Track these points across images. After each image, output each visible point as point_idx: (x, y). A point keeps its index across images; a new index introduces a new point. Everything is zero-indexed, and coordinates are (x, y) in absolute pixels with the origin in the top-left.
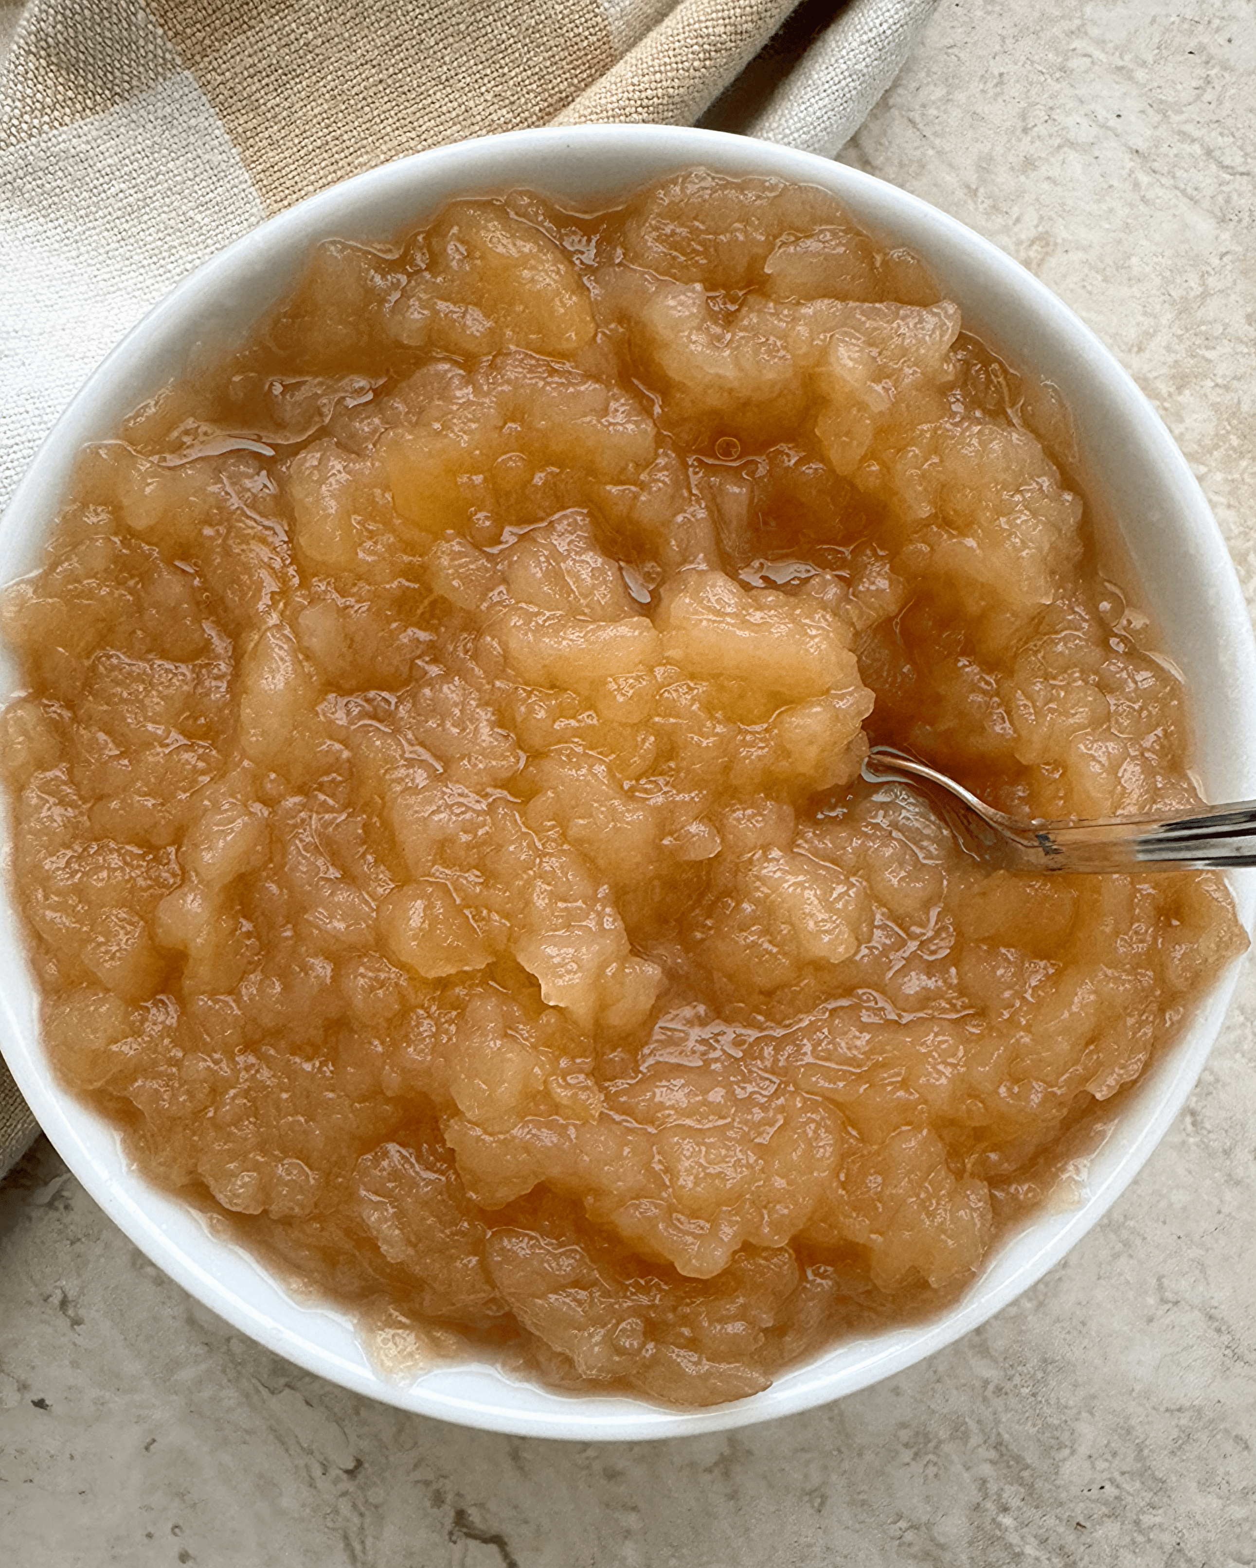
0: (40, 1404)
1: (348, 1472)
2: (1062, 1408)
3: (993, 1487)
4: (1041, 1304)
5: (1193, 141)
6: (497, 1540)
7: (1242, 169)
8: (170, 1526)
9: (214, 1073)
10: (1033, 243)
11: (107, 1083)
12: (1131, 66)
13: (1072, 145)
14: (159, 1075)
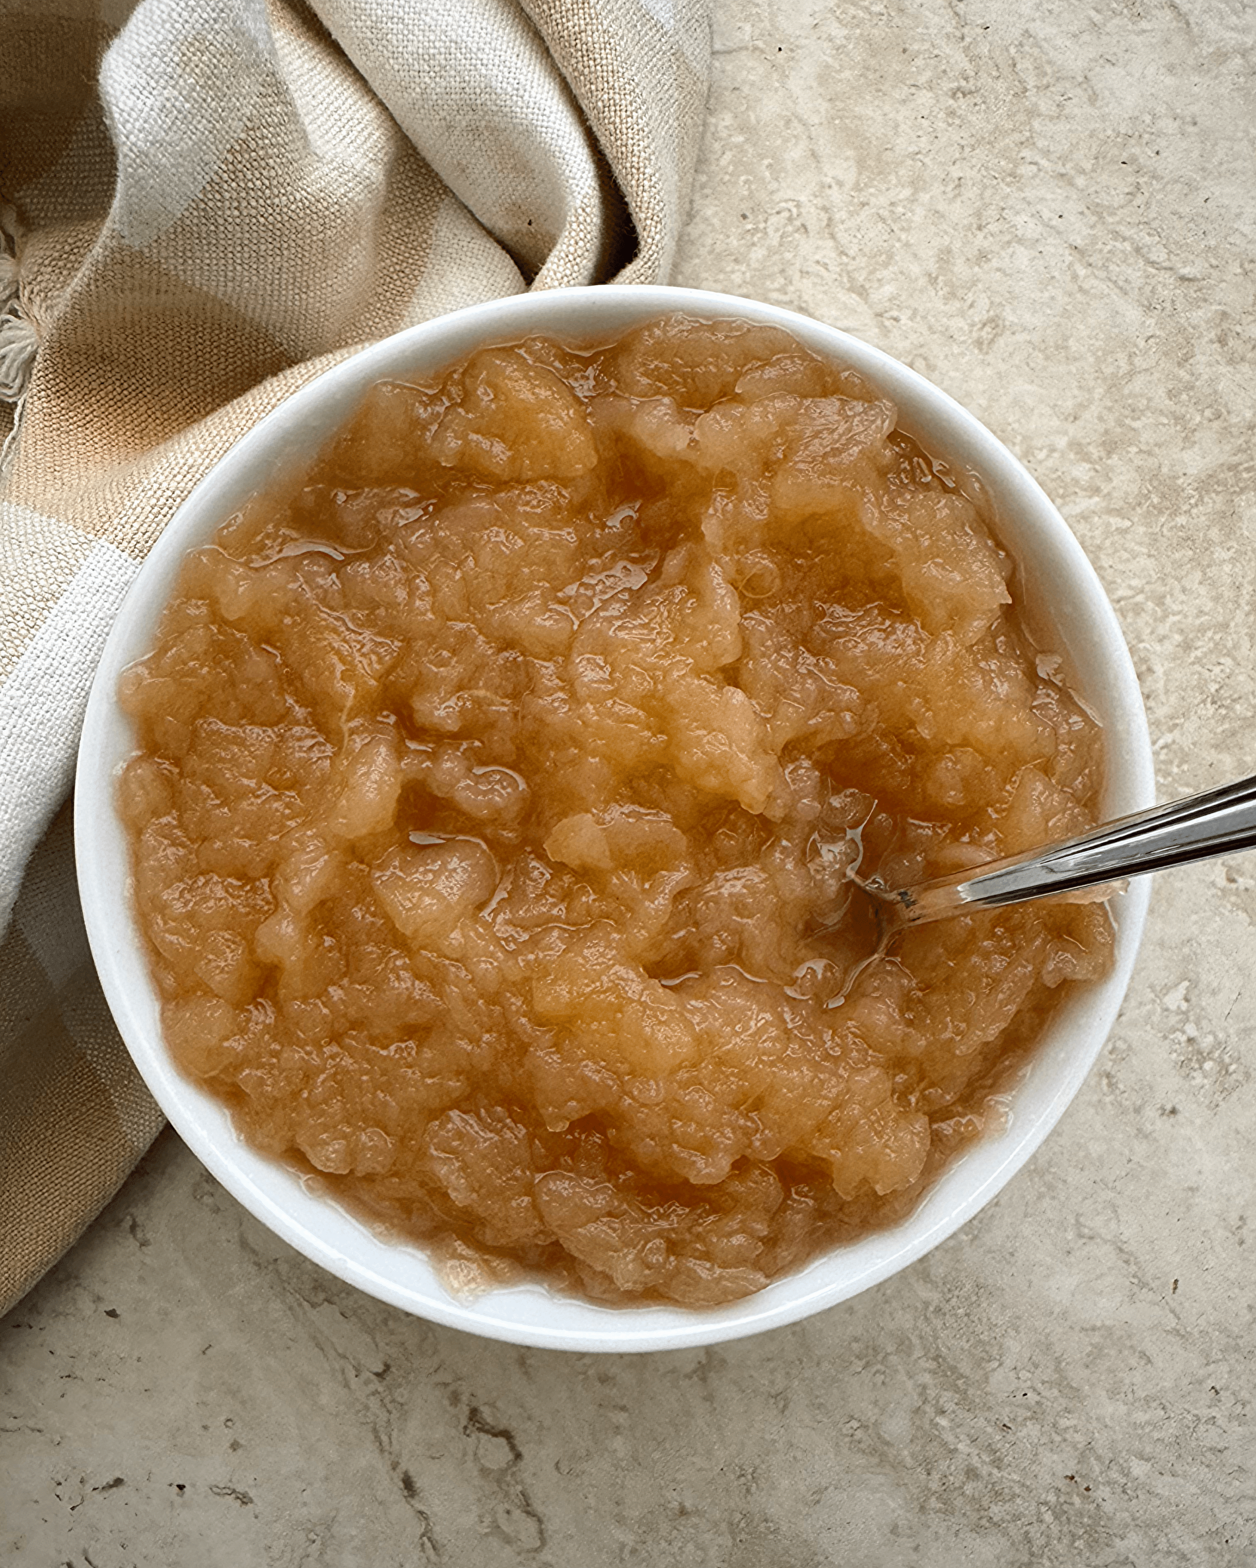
0: (112, 1314)
1: (377, 1374)
2: (992, 1327)
3: (931, 1393)
4: (976, 1237)
5: (1124, 239)
6: (506, 1434)
7: (1166, 264)
8: (223, 1418)
9: (307, 1062)
10: (984, 325)
11: (222, 1071)
12: (1072, 172)
13: (1020, 241)
14: (261, 1066)
